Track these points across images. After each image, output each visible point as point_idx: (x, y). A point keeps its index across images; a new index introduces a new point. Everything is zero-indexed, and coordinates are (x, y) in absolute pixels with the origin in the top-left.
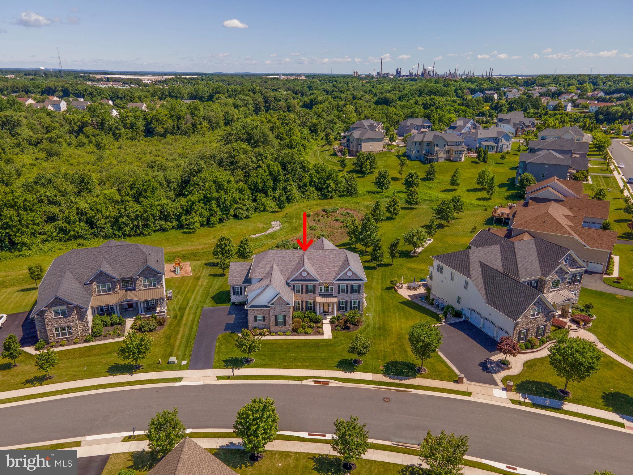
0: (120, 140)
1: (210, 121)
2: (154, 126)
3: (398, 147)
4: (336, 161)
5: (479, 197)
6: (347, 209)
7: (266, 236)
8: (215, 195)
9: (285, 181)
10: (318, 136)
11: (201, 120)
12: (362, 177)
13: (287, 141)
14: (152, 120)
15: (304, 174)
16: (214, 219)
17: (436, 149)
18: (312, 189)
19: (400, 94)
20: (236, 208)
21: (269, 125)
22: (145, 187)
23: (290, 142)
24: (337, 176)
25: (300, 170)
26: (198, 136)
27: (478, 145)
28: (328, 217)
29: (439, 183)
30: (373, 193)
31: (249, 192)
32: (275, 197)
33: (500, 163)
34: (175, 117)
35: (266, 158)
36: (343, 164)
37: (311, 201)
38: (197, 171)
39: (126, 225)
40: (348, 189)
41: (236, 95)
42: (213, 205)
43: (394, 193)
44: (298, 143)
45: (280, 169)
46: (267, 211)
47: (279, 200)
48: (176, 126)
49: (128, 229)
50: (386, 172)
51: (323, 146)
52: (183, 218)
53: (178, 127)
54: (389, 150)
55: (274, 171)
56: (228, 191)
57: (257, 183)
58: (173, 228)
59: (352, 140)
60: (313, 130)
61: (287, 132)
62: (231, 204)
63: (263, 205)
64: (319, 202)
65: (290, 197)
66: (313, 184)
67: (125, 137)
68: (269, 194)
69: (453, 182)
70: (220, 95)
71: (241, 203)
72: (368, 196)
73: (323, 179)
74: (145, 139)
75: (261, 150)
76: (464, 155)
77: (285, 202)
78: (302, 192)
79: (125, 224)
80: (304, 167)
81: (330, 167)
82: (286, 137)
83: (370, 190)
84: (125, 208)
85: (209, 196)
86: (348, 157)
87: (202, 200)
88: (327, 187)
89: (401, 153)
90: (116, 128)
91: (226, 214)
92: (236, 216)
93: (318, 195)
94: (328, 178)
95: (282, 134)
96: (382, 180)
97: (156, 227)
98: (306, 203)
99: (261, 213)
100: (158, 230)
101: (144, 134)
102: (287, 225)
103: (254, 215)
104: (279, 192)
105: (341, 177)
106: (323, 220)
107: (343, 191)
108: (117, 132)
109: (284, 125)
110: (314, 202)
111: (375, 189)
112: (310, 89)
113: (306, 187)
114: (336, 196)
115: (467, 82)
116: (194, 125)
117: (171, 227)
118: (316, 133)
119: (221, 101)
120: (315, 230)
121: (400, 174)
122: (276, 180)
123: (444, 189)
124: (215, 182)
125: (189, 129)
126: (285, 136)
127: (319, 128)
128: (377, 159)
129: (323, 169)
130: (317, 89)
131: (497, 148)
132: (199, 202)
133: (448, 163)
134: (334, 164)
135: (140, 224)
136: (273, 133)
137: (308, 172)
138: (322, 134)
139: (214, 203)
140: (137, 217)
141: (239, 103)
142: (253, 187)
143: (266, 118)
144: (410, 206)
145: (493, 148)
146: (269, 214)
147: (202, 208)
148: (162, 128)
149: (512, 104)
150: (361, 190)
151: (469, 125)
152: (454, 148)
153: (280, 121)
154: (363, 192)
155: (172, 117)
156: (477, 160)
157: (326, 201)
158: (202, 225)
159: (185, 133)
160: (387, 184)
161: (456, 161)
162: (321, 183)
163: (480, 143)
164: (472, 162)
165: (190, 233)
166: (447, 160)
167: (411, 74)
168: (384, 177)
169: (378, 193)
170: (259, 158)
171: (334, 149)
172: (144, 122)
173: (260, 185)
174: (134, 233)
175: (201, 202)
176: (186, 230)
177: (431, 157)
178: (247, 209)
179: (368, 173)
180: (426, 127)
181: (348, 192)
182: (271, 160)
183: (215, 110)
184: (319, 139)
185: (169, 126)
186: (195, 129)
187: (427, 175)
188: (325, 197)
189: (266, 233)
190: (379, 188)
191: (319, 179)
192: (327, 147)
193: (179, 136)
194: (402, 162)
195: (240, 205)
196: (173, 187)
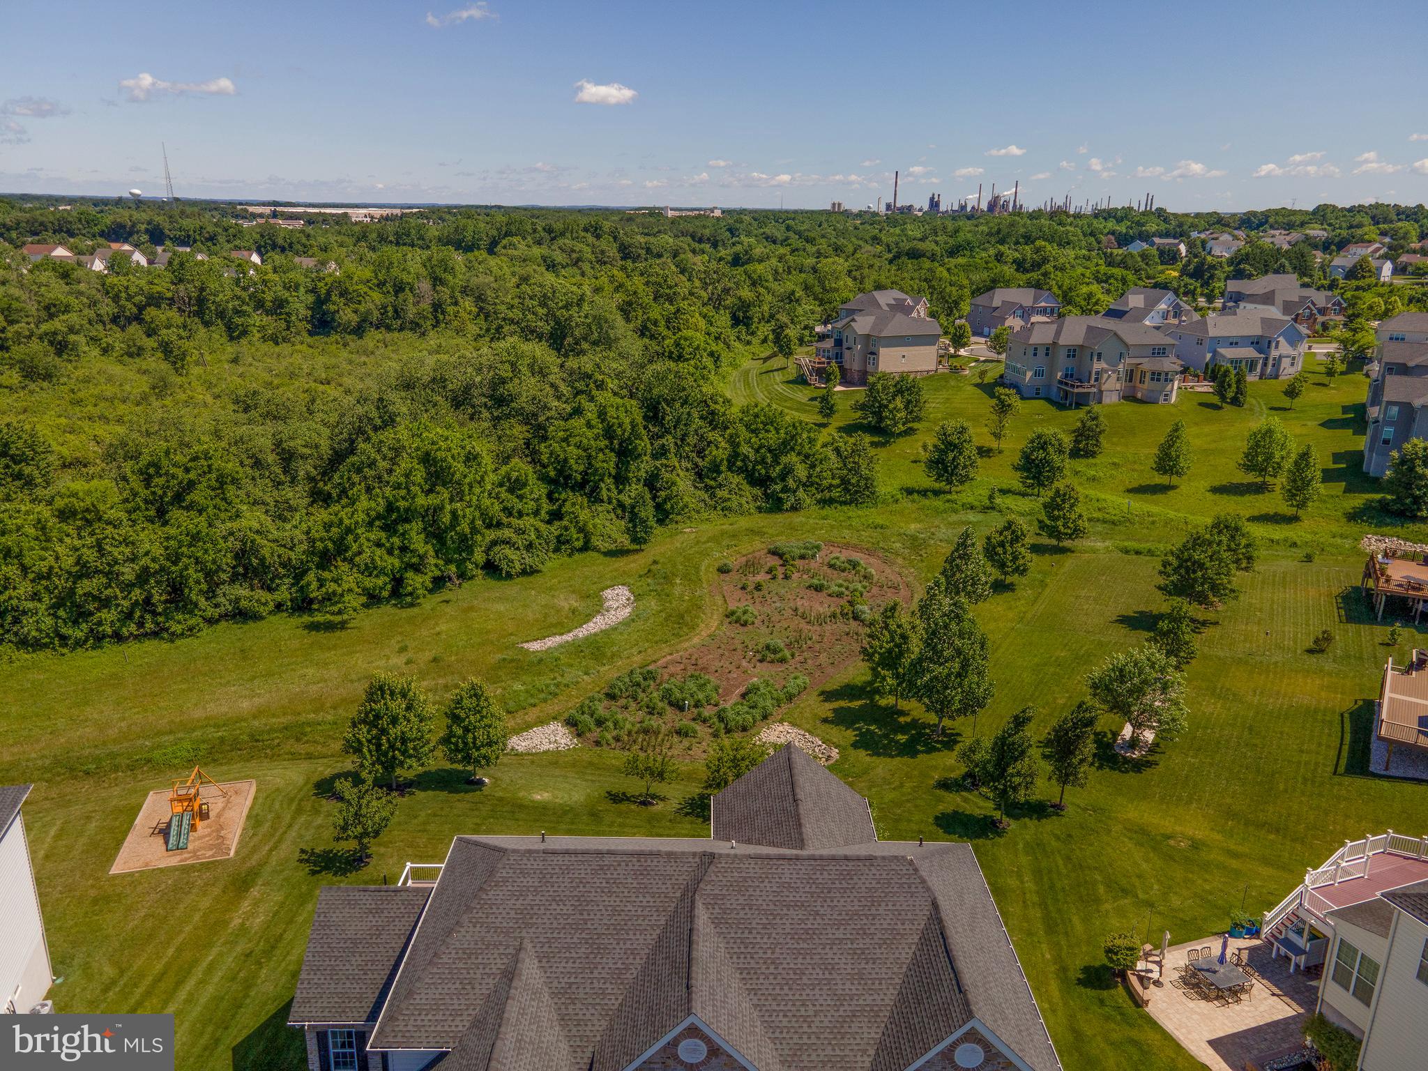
0: (244, 341)
1: (480, 298)
2: (333, 308)
3: (977, 361)
4: (805, 400)
5: (1256, 514)
6: (847, 546)
7: (577, 649)
8: (421, 501)
9: (655, 456)
10: (753, 334)
11: (458, 294)
12: (883, 445)
13: (667, 342)
14: (329, 293)
15: (713, 436)
16: (415, 581)
17: (1097, 366)
18: (736, 479)
19: (951, 241)
20: (494, 543)
21: (620, 297)
22: (192, 475)
23: (677, 344)
24: (812, 441)
25: (701, 423)
26: (449, 333)
27: (1209, 356)
28: (786, 577)
29: (1114, 464)
30: (924, 493)
31: (541, 490)
32: (621, 505)
33: (1285, 409)
34: (389, 287)
35: (601, 386)
36: (827, 407)
37: (733, 518)
38: (378, 422)
39: (105, 603)
40: (845, 482)
41: (553, 239)
42: (413, 534)
43: (991, 497)
44: (698, 348)
45: (639, 419)
46: (596, 549)
47: (634, 517)
48: (390, 308)
49: (110, 616)
50: (963, 430)
51: (766, 360)
52: (311, 577)
53: (396, 311)
54: (955, 370)
55: (620, 425)
56: (466, 488)
57: (566, 460)
58: (279, 607)
59: (851, 340)
60: (741, 318)
61: (668, 321)
62: (474, 530)
63: (581, 530)
64: (760, 521)
65: (668, 506)
66: (739, 464)
67: (258, 335)
68: (604, 494)
69: (1167, 462)
70: (515, 240)
71: (509, 526)
72: (906, 503)
73: (770, 451)
74: (309, 340)
75: (586, 363)
76: (1176, 383)
77: (652, 522)
78: (707, 488)
79: (100, 600)
80: (713, 413)
81: (791, 416)
82: (665, 333)
83: (910, 483)
84: (99, 546)
85: (402, 504)
86: (839, 388)
87: (379, 517)
88: (783, 477)
89: (989, 379)
90: (238, 312)
91: (460, 563)
92: (491, 568)
93: (755, 499)
94: (787, 446)
95: (655, 323)
96: (951, 456)
97: (217, 606)
98: (715, 524)
99: (577, 556)
100: (224, 616)
101: (309, 327)
102: (653, 604)
103: (552, 563)
104: (635, 489)
105: (825, 445)
106: (773, 586)
107: (830, 487)
108: (238, 320)
109: (662, 300)
110: (743, 522)
111: (927, 482)
112: (733, 235)
113: (719, 472)
114: (808, 501)
115: (1105, 219)
116: (437, 307)
117: (271, 605)
118: (747, 325)
119: (515, 253)
120: (745, 624)
121: (997, 436)
122: (625, 453)
123: (1135, 485)
124: (426, 459)
125: (425, 318)
126: (662, 329)
127: (755, 312)
128: (925, 395)
129: (770, 422)
130: (749, 234)
131: (1265, 365)
132: (370, 524)
133: (1129, 408)
134: (800, 407)
135: (156, 598)
136: (628, 320)
137: (726, 428)
138: (765, 330)
139: (415, 526)
140: (143, 577)
141: (559, 257)
142: (552, 474)
143: (612, 279)
144: (1054, 542)
145: (1252, 365)
146: (602, 557)
147: (379, 544)
148: (355, 312)
149: (1239, 263)
150: (886, 486)
151: (1163, 306)
152: (1148, 365)
153: (650, 290)
154: (889, 489)
155: (381, 285)
156: (1216, 400)
157: (779, 518)
158: (373, 599)
159: (415, 326)
160: (965, 467)
161: (1155, 402)
162: (763, 461)
163: (1215, 353)
164: (1200, 404)
165: (330, 627)
166: (1125, 398)
167: (963, 207)
168: (955, 446)
169: (937, 493)
170: (580, 385)
171: (800, 366)
172: (311, 298)
173: (577, 468)
174: (133, 628)
175: (377, 523)
176: (319, 618)
177: (1080, 390)
178: (530, 547)
179: (900, 435)
180: (1043, 311)
181: (847, 490)
182: (615, 394)
183: (495, 269)
184: (755, 341)
185: (372, 306)
186: (441, 317)
187: (1077, 442)
188: (775, 505)
189: (582, 632)
190: (939, 478)
191: (757, 451)
192: (779, 361)
193: (396, 334)
194: (1002, 402)
195: (507, 533)
196: (302, 473)
